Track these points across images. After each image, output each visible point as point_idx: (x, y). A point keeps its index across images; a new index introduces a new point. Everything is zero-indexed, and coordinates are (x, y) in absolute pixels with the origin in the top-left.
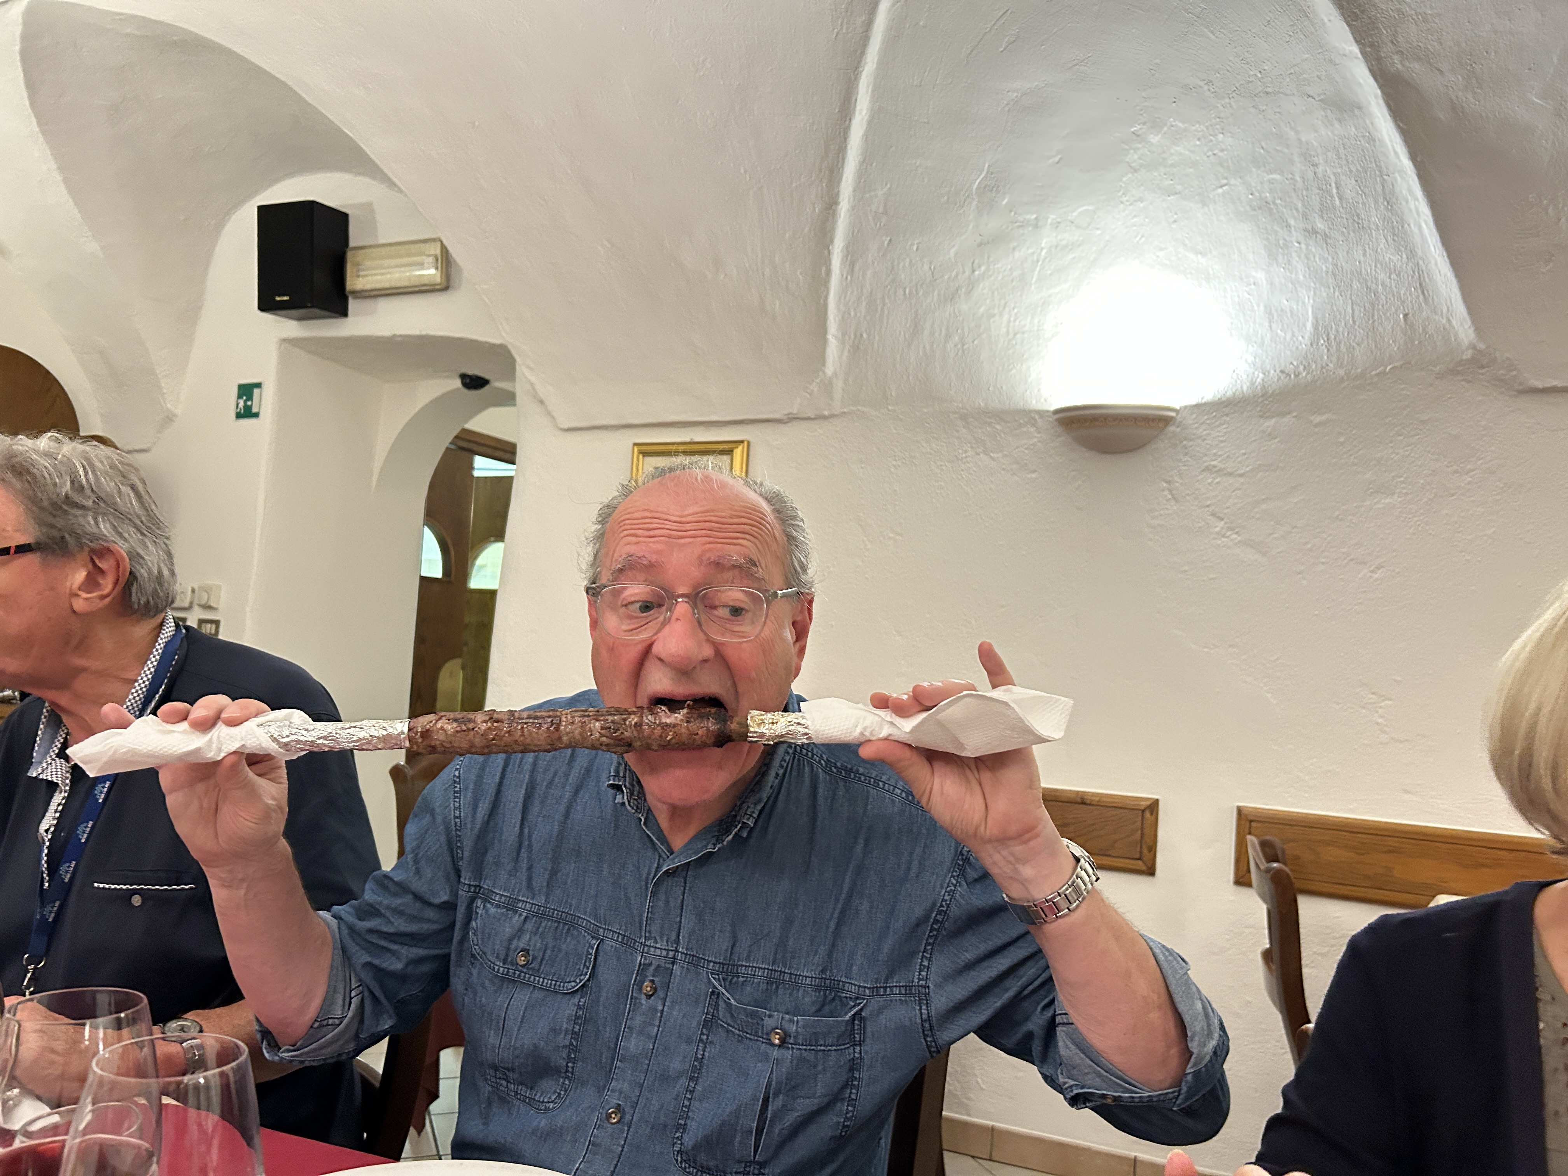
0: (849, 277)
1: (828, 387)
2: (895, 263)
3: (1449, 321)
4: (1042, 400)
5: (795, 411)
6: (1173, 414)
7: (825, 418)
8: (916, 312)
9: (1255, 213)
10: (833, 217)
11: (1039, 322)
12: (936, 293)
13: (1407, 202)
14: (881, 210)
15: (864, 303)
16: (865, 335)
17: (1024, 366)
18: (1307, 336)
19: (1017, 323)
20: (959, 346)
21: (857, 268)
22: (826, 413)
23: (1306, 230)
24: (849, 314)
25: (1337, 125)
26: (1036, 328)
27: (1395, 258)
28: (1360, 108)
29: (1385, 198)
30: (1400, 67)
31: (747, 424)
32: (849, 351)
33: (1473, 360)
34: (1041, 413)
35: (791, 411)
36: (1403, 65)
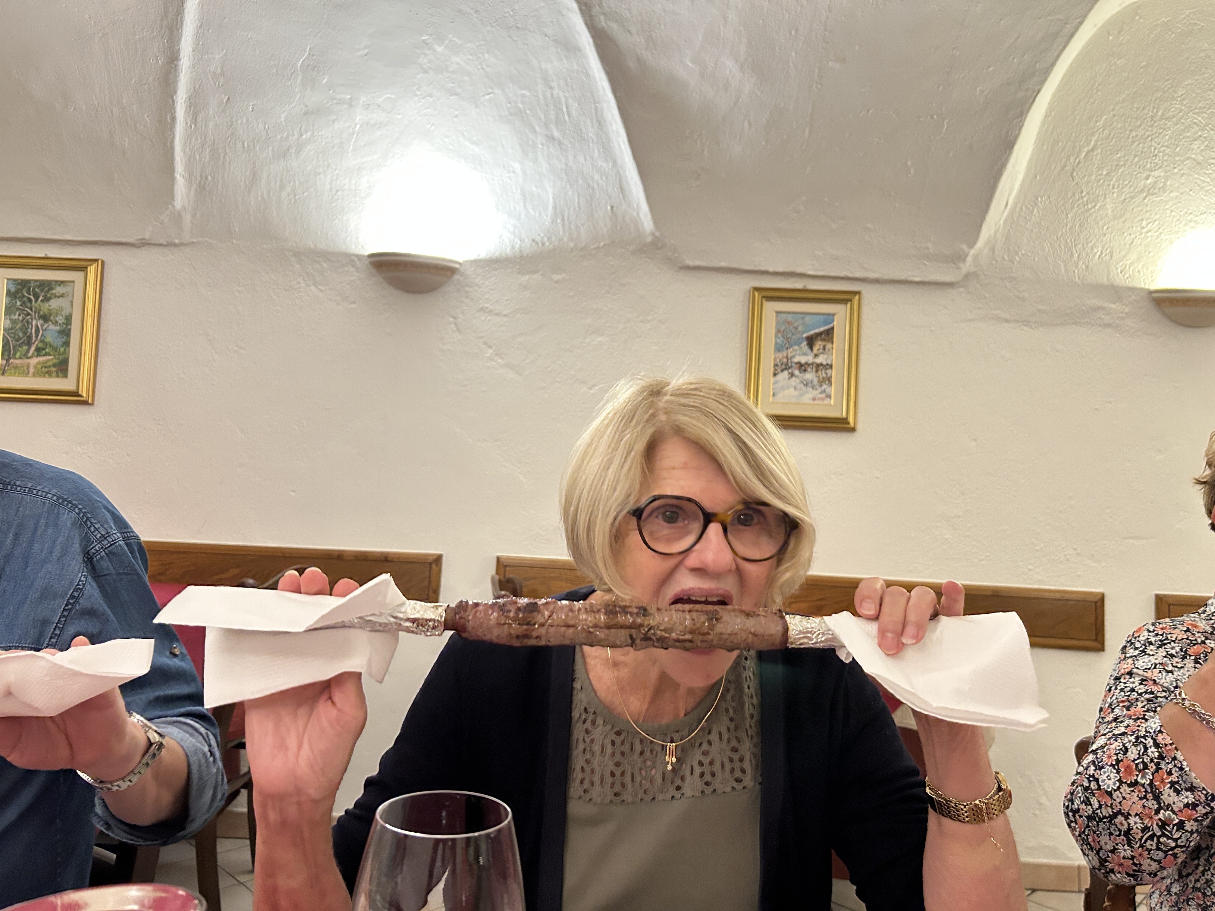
0: (193, 126)
1: (177, 218)
2: (234, 119)
3: (638, 214)
4: (360, 246)
5: (147, 237)
6: (457, 266)
7: (175, 245)
8: (254, 163)
9: (511, 118)
10: (176, 71)
11: (356, 183)
12: (270, 149)
13: (611, 124)
14: (219, 71)
15: (208, 150)
16: (210, 178)
17: (345, 218)
18: (549, 214)
19: (338, 183)
20: (292, 196)
21: (199, 119)
22: (177, 241)
23: (547, 136)
24: (195, 158)
25: (565, 61)
26: (353, 188)
27: (605, 165)
28: (580, 50)
29: (597, 120)
30: (604, 24)
31: (101, 245)
32: (196, 190)
33: (653, 243)
34: (359, 257)
35: (143, 237)
36: (606, 24)
